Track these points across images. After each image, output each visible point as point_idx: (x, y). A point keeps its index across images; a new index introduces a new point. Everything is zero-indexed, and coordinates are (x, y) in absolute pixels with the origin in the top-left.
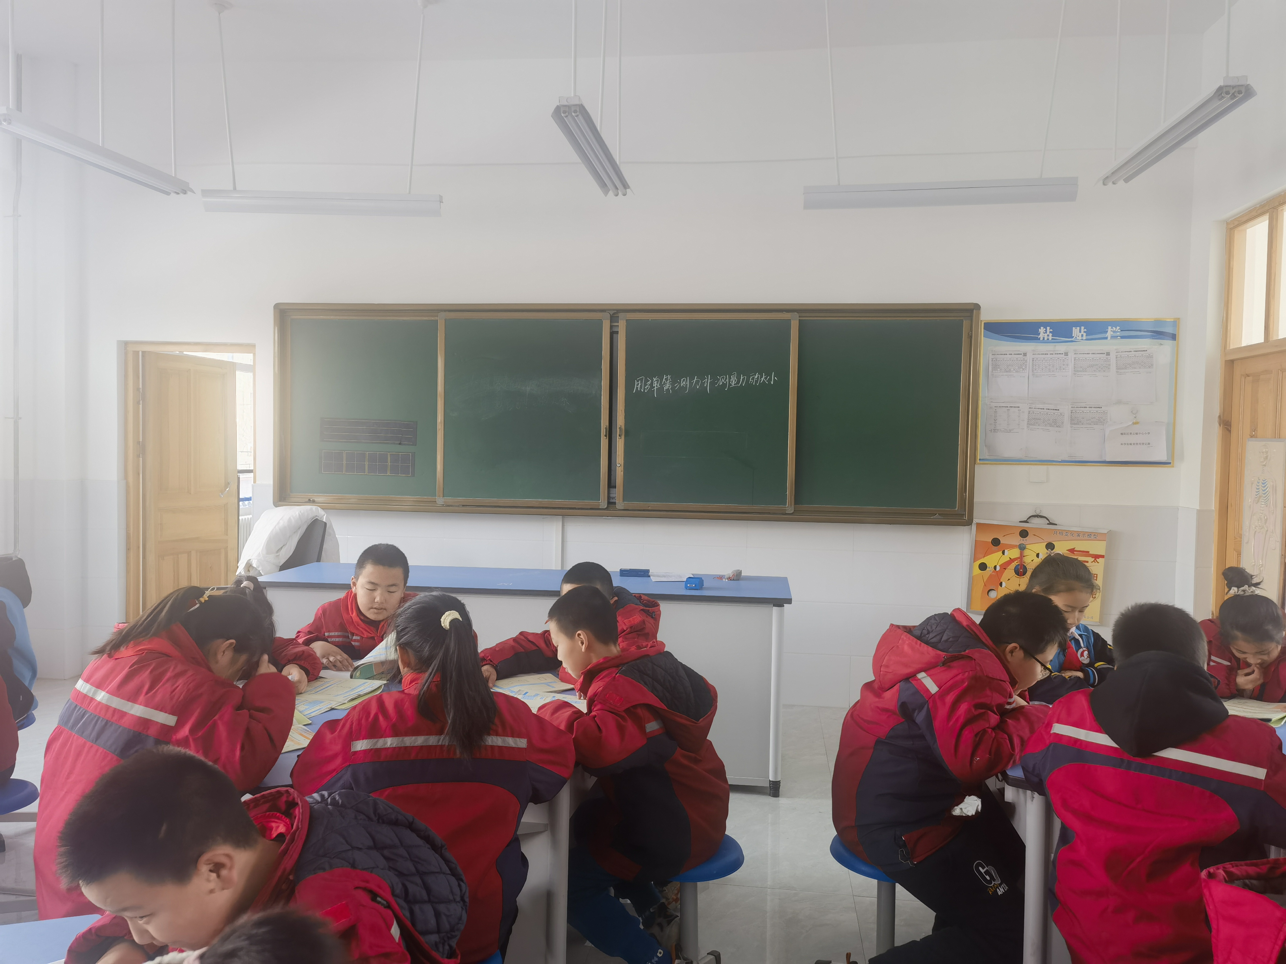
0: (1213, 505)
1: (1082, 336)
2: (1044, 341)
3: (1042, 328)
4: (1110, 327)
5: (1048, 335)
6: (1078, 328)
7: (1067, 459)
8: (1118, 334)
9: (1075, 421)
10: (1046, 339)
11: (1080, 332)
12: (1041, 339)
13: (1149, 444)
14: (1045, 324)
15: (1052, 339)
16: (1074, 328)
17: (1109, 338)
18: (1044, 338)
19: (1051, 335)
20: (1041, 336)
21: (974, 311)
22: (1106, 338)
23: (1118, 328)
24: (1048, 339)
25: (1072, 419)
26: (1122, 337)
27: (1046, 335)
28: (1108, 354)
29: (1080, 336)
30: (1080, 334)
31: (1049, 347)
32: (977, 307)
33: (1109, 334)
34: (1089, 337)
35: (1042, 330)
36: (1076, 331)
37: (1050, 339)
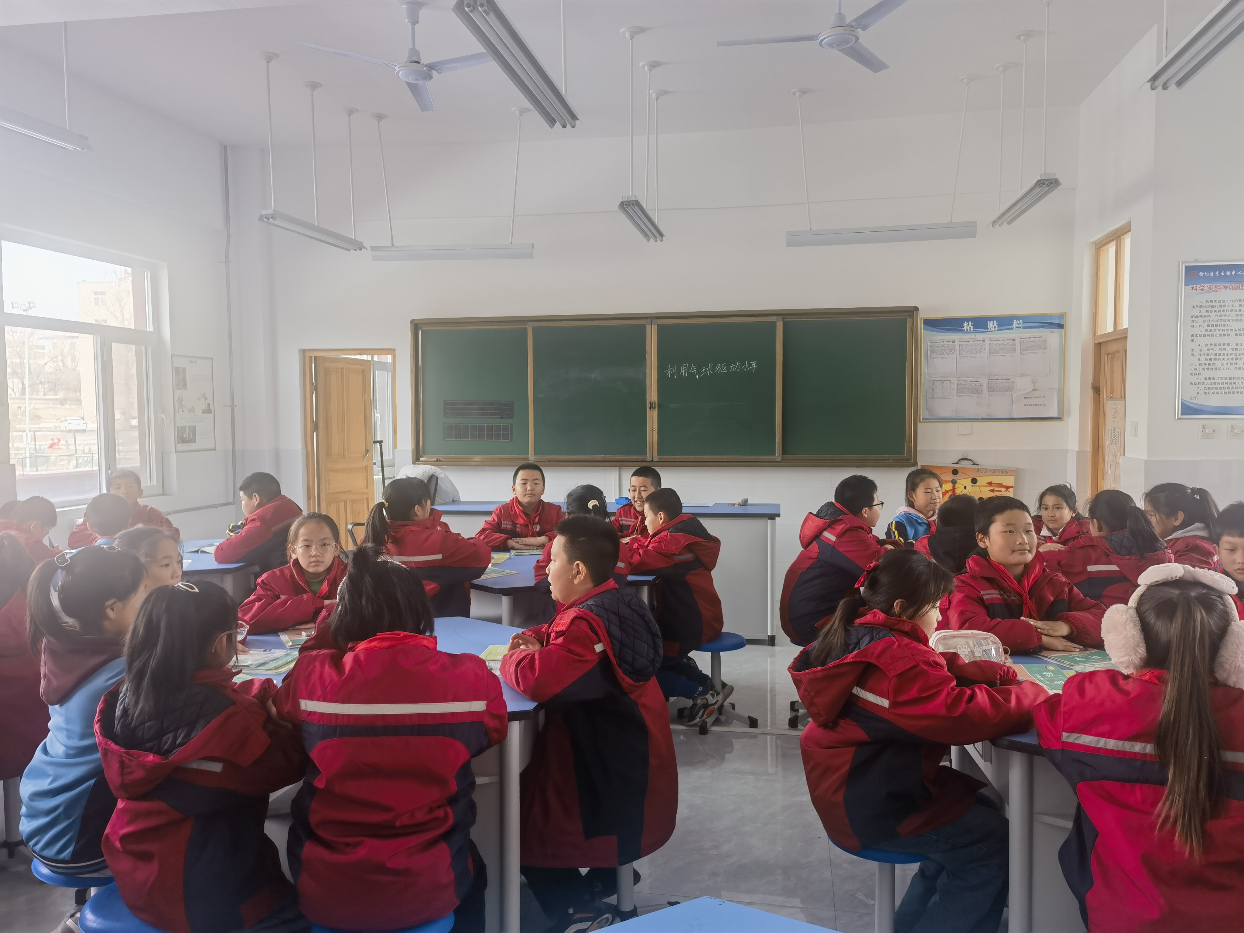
0: (1089, 448)
1: (995, 327)
2: (967, 332)
3: (966, 322)
4: (1015, 321)
5: (970, 328)
6: (992, 322)
7: (986, 417)
8: (1021, 325)
9: (990, 389)
10: (968, 330)
11: (993, 324)
12: (965, 330)
13: (1045, 404)
14: (968, 319)
15: (973, 330)
16: (989, 322)
17: (1015, 328)
18: (967, 330)
19: (972, 327)
20: (965, 329)
21: (915, 312)
22: (1013, 329)
23: (1021, 321)
24: (970, 330)
26: (1024, 328)
28: (1014, 340)
29: (994, 327)
30: (994, 326)
31: (971, 336)
32: (916, 309)
33: (1015, 325)
34: (999, 328)
35: (966, 324)
36: (990, 324)
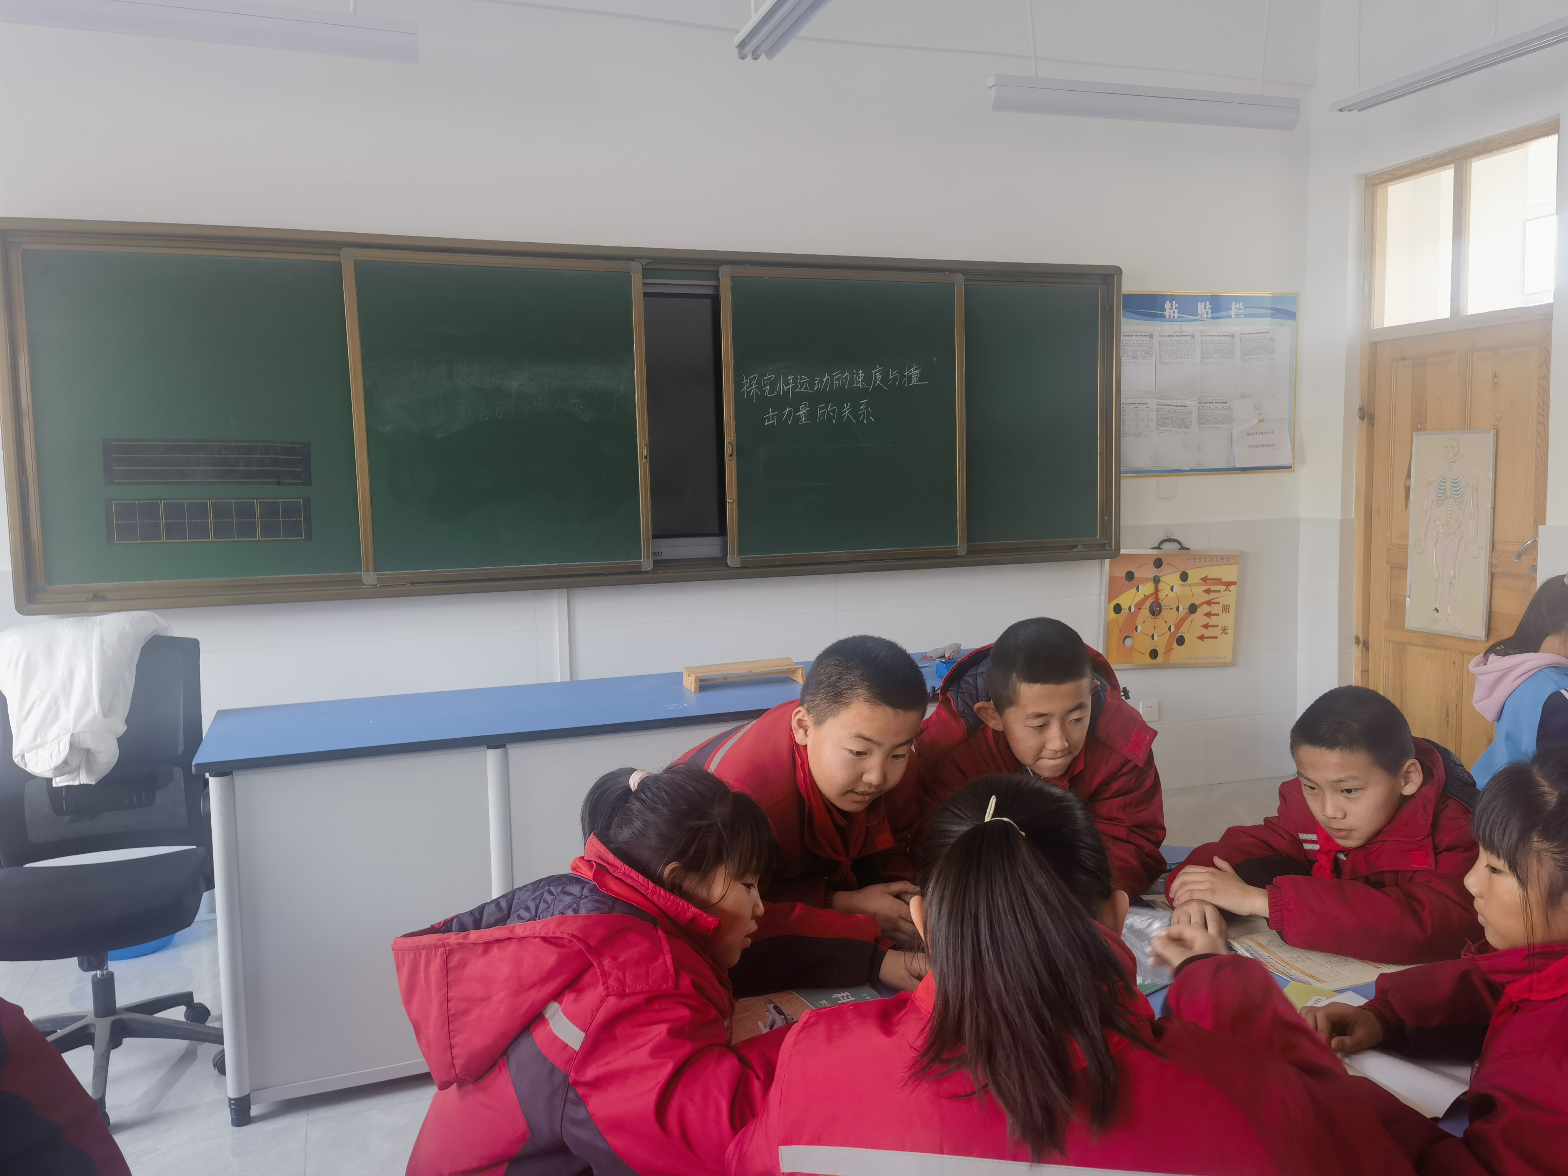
0: (1355, 513)
1: (1207, 312)
2: (1172, 320)
3: (1168, 302)
4: (1234, 303)
5: (1174, 312)
6: (1203, 303)
7: (1196, 467)
8: (1242, 311)
9: (1202, 420)
10: (1172, 317)
11: (1205, 308)
12: (1167, 316)
13: (1274, 445)
14: (1172, 298)
15: (1178, 317)
16: (1199, 303)
17: (1233, 316)
18: (1170, 315)
19: (1176, 311)
20: (1167, 313)
21: (1115, 276)
22: (1230, 317)
23: (1242, 304)
24: (1174, 317)
25: (1199, 418)
26: (1246, 316)
27: (1172, 311)
28: (1233, 336)
29: (1205, 313)
30: (1206, 311)
31: (1176, 327)
32: (1118, 271)
33: (1233, 311)
34: (1215, 315)
35: (1167, 305)
36: (1201, 306)
37: (1176, 317)
